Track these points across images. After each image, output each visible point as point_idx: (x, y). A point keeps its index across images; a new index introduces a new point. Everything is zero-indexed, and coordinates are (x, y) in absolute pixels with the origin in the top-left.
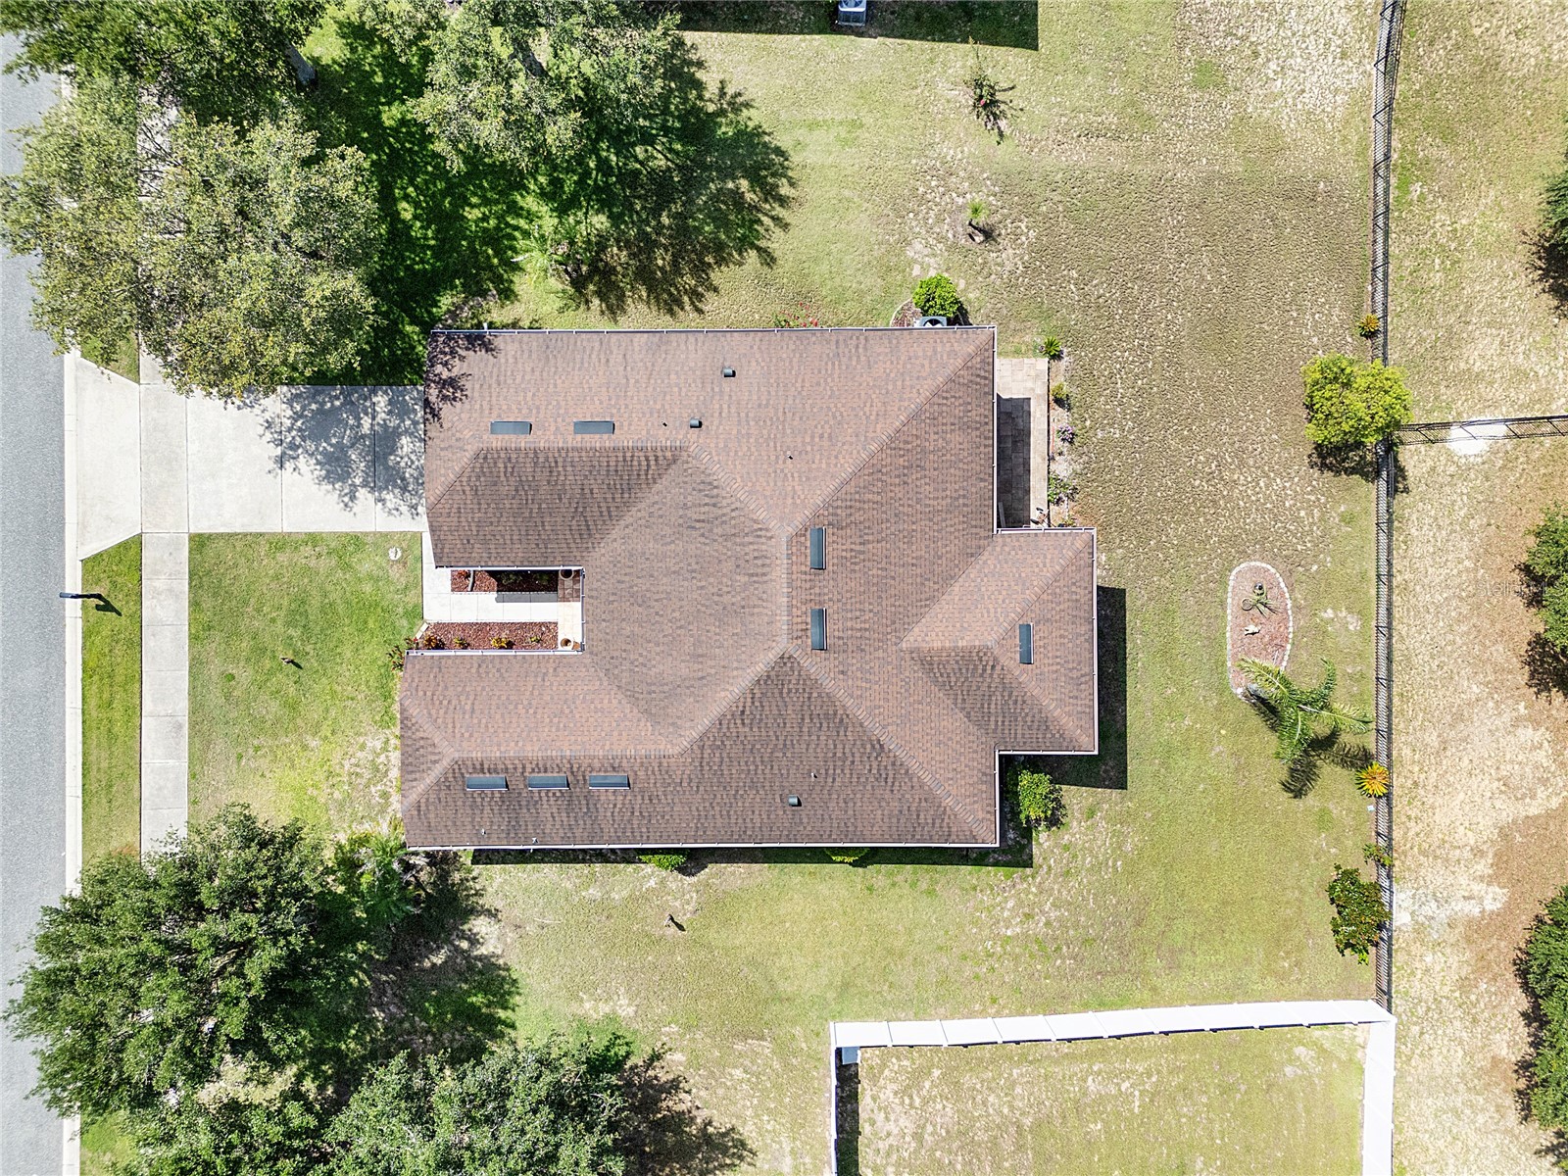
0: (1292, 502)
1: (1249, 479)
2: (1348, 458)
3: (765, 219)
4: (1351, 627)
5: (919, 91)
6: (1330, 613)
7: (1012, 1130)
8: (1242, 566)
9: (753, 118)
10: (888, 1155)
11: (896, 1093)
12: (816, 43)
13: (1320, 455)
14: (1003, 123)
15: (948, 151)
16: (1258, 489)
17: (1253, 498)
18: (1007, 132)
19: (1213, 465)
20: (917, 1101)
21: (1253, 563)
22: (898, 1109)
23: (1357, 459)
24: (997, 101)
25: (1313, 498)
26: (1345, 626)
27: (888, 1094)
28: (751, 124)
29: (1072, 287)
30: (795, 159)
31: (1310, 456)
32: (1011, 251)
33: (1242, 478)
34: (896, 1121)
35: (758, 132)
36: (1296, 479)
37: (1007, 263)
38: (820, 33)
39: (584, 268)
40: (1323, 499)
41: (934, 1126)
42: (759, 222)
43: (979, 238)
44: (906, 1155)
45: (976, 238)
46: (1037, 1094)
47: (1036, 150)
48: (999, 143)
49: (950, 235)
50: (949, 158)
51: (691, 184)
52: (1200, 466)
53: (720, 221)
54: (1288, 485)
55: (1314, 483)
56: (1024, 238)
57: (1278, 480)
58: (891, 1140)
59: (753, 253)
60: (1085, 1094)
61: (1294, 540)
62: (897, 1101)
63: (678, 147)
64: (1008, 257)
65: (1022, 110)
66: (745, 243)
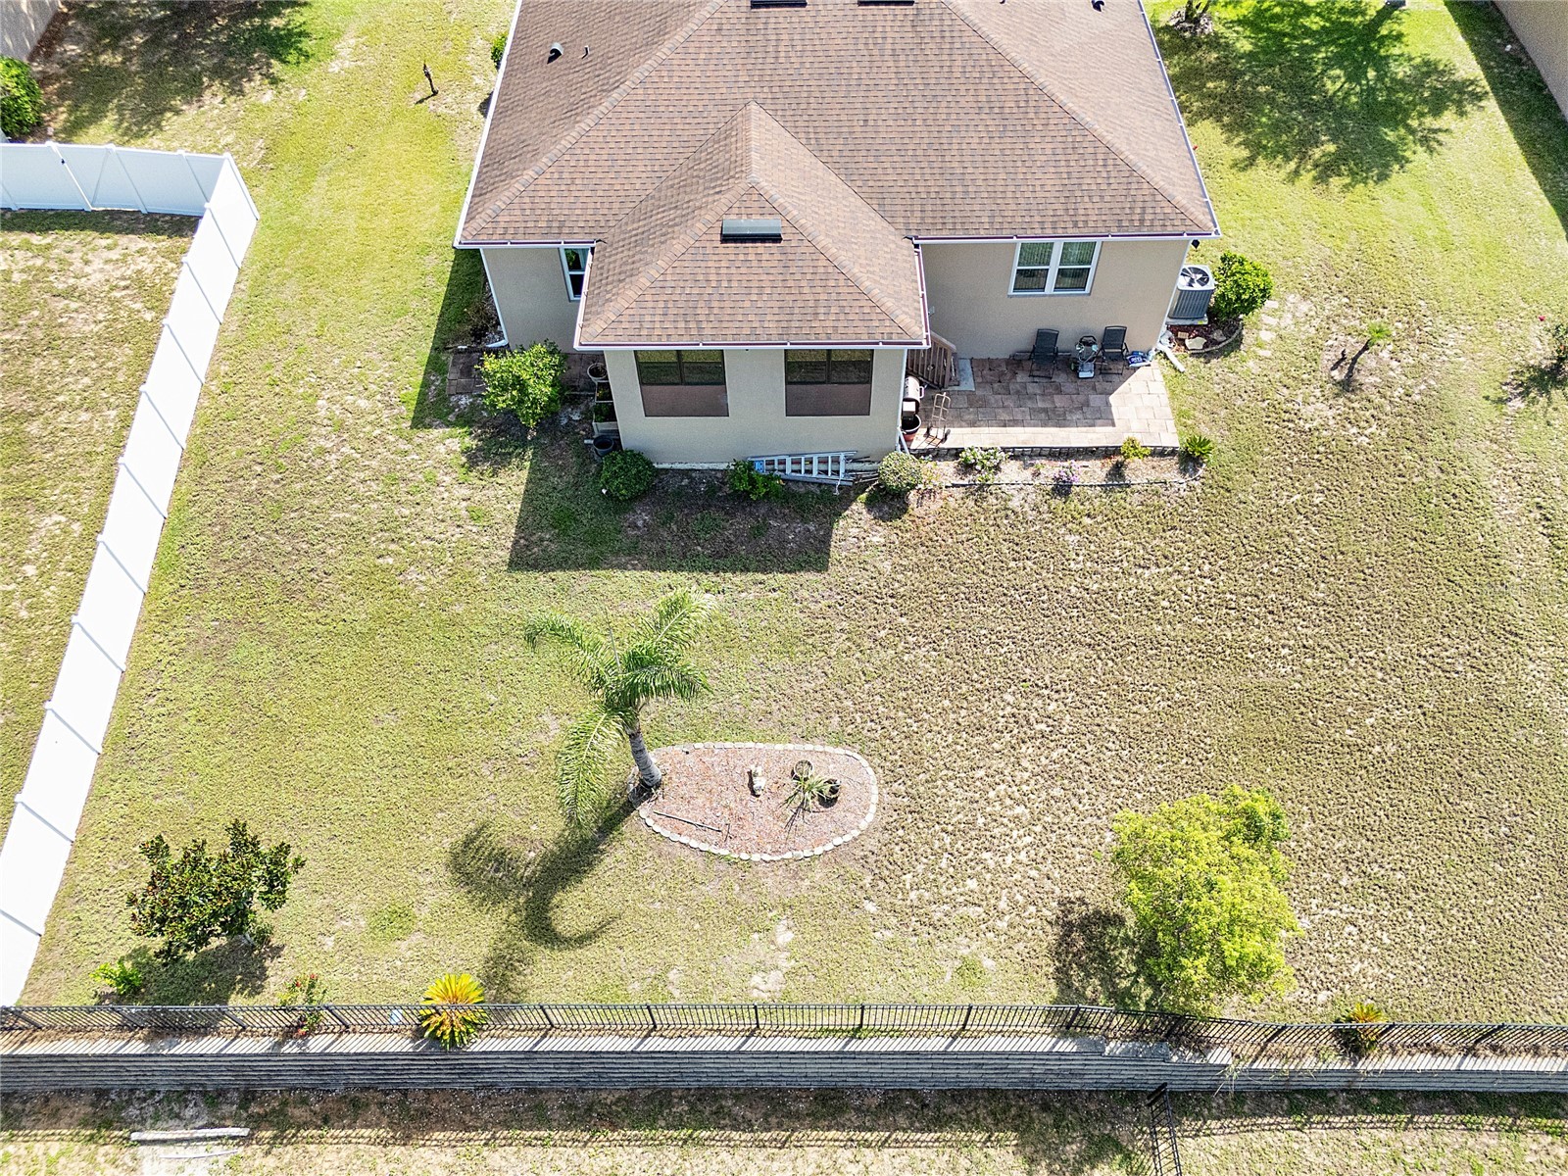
0: (991, 864)
1: (1024, 788)
2: (1088, 975)
3: (1292, 165)
4: (757, 979)
5: (1522, 305)
6: (784, 937)
7: (30, 407)
8: (870, 770)
9: (1418, 156)
10: (61, 261)
11: (139, 272)
12: (1538, 203)
13: (1085, 924)
14: (1518, 403)
15: (1452, 338)
16: (1008, 802)
17: (992, 794)
18: (1509, 409)
19: (1043, 726)
20: (117, 294)
21: (875, 790)
22: (118, 274)
23: (1089, 993)
24: (1548, 392)
25: (1003, 905)
26: (761, 967)
27: (142, 263)
28: (1408, 154)
29: (1299, 497)
30: (1381, 191)
31: (1082, 900)
32: (1330, 413)
33: (1026, 775)
34: (102, 270)
35: (1403, 161)
36: (1033, 873)
37: (1311, 408)
38: (1554, 206)
39: (1187, 35)
40: (1002, 925)
41: (76, 311)
42: (1288, 159)
43: (1338, 375)
44: (52, 278)
45: (1335, 373)
46: (69, 442)
47: (1495, 447)
48: (1487, 398)
49: (1330, 342)
50: (1441, 340)
51: (1313, 110)
52: (1037, 703)
53: (1276, 128)
54: (1022, 857)
55: (1032, 909)
56: (1355, 430)
57: (1028, 840)
58: (78, 264)
59: (1246, 153)
60: (41, 510)
61: (920, 868)
62: (129, 272)
63: (1354, 99)
64: (1319, 411)
65: (1549, 424)
66: (1256, 149)
